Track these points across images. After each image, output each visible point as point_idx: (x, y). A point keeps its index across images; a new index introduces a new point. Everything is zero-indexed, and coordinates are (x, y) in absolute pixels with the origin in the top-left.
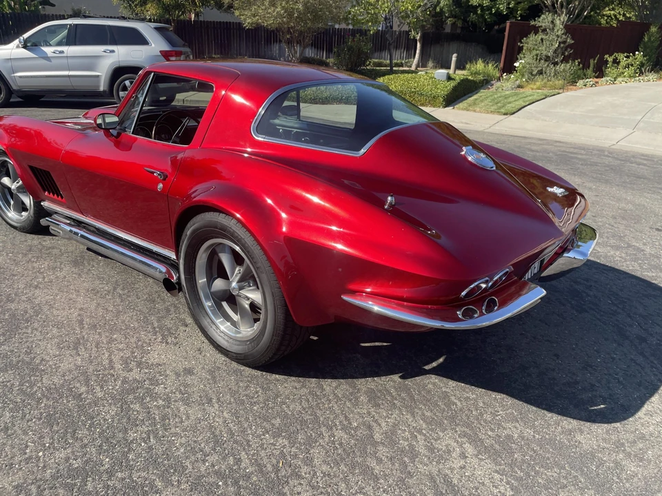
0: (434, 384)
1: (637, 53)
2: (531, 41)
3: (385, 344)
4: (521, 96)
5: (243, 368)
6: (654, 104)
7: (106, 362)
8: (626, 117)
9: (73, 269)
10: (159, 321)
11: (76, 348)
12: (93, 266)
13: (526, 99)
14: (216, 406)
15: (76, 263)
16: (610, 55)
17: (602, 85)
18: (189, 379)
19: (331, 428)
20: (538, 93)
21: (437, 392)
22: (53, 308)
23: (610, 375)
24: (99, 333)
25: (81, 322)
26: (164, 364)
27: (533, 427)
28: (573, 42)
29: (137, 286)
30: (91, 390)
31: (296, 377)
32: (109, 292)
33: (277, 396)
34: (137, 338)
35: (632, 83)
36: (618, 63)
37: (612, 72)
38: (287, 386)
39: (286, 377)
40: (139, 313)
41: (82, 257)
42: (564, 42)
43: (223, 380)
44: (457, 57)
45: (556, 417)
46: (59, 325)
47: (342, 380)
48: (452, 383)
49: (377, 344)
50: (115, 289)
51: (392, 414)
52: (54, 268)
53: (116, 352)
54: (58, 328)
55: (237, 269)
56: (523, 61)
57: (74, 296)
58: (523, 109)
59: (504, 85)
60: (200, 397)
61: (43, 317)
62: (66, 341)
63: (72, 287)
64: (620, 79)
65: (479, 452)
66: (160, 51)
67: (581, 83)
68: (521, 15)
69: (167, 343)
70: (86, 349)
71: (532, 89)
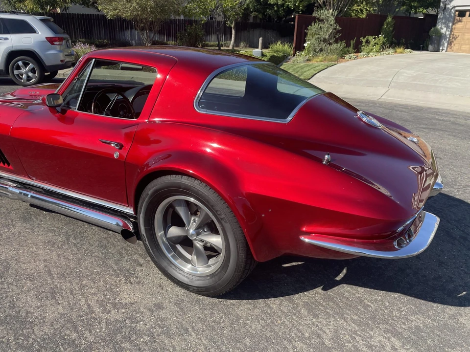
0: (348, 291)
1: (380, 35)
2: (313, 28)
3: (300, 263)
4: (311, 67)
5: (202, 297)
6: (397, 70)
7: (85, 307)
8: (382, 79)
9: (24, 225)
10: (116, 264)
11: (54, 298)
12: (41, 221)
13: (316, 69)
14: (194, 334)
15: (25, 219)
16: (364, 38)
17: (360, 58)
18: (162, 313)
19: (291, 341)
20: (322, 64)
21: (353, 298)
22: (19, 262)
23: (458, 268)
24: (70, 281)
25: (49, 272)
26: (136, 302)
27: (429, 317)
28: (340, 29)
29: (86, 235)
30: (81, 336)
31: (246, 300)
32: (64, 242)
33: (238, 319)
34: (104, 281)
35: (379, 56)
36: (369, 43)
37: (366, 49)
38: (243, 308)
39: (239, 301)
40: (97, 259)
41: (28, 213)
42: (335, 29)
43: (190, 311)
44: (262, 40)
45: (440, 306)
46: (31, 278)
47: (282, 298)
48: (361, 289)
49: (294, 264)
50: (68, 239)
51: (330, 322)
52: (8, 226)
53: (91, 297)
54: (31, 281)
55: (192, 219)
56: (309, 43)
57: (35, 249)
58: (315, 76)
59: (297, 59)
60: (177, 328)
61: (14, 271)
62: (43, 292)
63: (29, 241)
64: (371, 54)
65: (404, 344)
66: (46, 38)
67: (347, 56)
68: (302, 11)
69: (131, 283)
70: (63, 297)
71: (317, 61)
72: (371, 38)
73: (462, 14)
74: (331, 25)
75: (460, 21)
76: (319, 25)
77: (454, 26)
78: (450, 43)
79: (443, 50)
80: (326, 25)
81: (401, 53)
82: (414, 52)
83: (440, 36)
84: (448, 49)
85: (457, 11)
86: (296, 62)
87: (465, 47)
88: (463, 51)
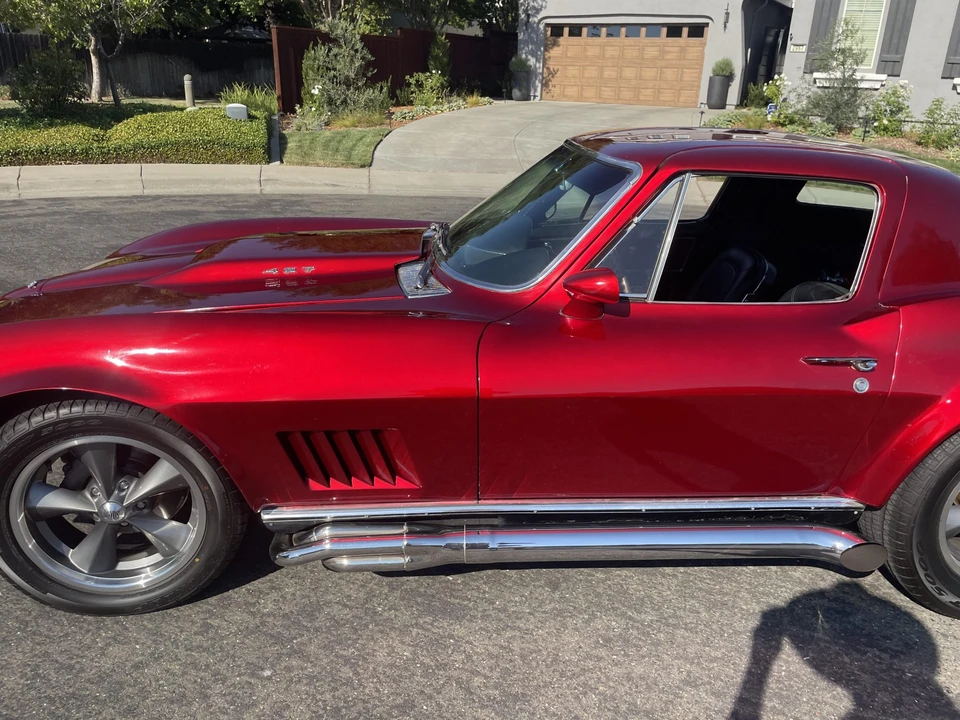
8: (501, 157)
13: (365, 142)
16: (411, 76)
17: (420, 117)
20: (366, 132)
36: (422, 86)
37: (419, 98)
42: (365, 59)
44: (192, 80)
56: (320, 86)
64: (433, 107)
67: (397, 114)
71: (346, 126)
72: (422, 76)
73: (557, 30)
74: (356, 51)
75: (555, 44)
76: (329, 51)
77: (547, 55)
78: (545, 85)
79: (535, 97)
80: (345, 51)
81: (477, 104)
82: (495, 102)
83: (528, 74)
84: (544, 93)
85: (547, 25)
86: (303, 128)
87: (571, 91)
88: (570, 98)
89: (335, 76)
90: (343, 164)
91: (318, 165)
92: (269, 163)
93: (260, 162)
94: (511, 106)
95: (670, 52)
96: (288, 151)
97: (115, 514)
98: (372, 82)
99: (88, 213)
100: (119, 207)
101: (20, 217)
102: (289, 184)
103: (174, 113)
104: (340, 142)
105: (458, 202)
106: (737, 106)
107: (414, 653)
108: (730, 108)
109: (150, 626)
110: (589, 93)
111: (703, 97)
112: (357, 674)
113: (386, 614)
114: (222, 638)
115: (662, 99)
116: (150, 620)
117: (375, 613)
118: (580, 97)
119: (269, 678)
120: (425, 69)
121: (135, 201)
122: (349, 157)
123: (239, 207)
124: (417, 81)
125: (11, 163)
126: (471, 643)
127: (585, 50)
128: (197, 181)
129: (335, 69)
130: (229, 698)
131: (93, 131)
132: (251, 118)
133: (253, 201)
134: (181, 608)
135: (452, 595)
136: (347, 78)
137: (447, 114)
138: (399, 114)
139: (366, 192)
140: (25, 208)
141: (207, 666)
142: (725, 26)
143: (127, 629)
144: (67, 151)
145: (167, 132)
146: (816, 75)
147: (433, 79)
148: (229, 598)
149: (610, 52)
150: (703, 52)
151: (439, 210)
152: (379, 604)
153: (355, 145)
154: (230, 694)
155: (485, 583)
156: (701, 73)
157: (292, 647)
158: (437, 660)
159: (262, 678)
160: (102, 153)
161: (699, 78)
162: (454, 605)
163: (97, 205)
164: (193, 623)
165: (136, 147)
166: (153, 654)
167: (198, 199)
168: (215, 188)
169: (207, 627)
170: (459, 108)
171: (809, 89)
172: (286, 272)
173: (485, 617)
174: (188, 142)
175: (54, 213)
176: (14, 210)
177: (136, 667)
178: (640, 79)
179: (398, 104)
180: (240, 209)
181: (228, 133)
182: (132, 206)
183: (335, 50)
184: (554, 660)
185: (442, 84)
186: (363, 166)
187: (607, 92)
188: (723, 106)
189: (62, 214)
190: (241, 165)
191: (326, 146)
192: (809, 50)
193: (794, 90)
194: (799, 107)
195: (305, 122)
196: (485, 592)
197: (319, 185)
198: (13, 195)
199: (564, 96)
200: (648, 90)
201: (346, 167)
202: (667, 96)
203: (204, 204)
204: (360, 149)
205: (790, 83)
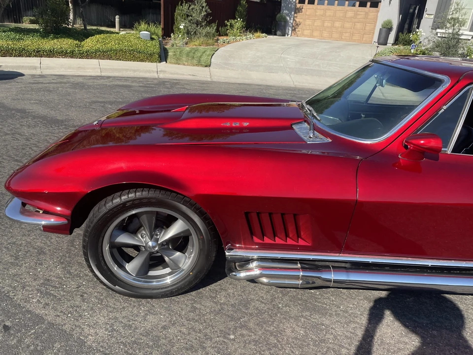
1: (239, 20)
4: (200, 51)
6: (279, 55)
8: (275, 65)
13: (206, 54)
16: (228, 21)
17: (231, 42)
20: (207, 49)
28: (211, 12)
36: (233, 26)
37: (231, 32)
42: (207, 12)
44: (119, 18)
56: (184, 24)
58: (212, 62)
64: (238, 38)
71: (196, 45)
72: (233, 22)
74: (203, 7)
76: (189, 7)
78: (294, 30)
79: (288, 34)
80: (197, 7)
81: (259, 37)
82: (268, 36)
83: (285, 23)
84: (293, 33)
86: (175, 45)
87: (307, 32)
88: (305, 36)
89: (191, 20)
90: (197, 65)
91: (184, 65)
92: (160, 62)
93: (156, 62)
94: (276, 39)
95: (359, 14)
96: (169, 57)
97: (154, 247)
98: (209, 23)
99: (77, 84)
100: (92, 81)
101: (45, 84)
102: (172, 74)
103: (114, 35)
104: (194, 53)
105: (257, 87)
106: (393, 44)
107: (305, 332)
108: (389, 45)
109: (165, 306)
110: (316, 34)
111: (376, 38)
112: (278, 341)
113: (284, 308)
114: (204, 315)
115: (353, 38)
116: (164, 302)
117: (279, 308)
118: (312, 36)
119: (234, 340)
120: (234, 18)
121: (98, 78)
122: (199, 61)
123: (149, 84)
124: (231, 24)
125: (36, 56)
126: (334, 329)
127: (316, 12)
128: (126, 70)
129: (192, 16)
130: (216, 349)
131: (75, 42)
132: (152, 39)
133: (156, 81)
134: (179, 297)
135: (316, 301)
136: (197, 21)
137: (245, 41)
138: (222, 40)
139: (209, 80)
140: (46, 79)
141: (200, 330)
142: (390, 3)
143: (153, 306)
144: (63, 51)
145: (111, 44)
146: (438, 30)
147: (238, 23)
148: (201, 293)
149: (328, 13)
150: (377, 16)
151: (249, 91)
152: (280, 303)
153: (202, 55)
154: (216, 347)
155: (332, 295)
156: (375, 26)
157: (241, 323)
158: (319, 337)
159: (230, 340)
160: (80, 53)
161: (374, 29)
162: (318, 306)
163: (81, 80)
164: (187, 306)
165: (96, 51)
166: (170, 321)
167: (129, 79)
168: (135, 74)
169: (194, 309)
170: (251, 38)
171: (435, 38)
172: (234, 125)
173: (338, 315)
174: (121, 50)
175: (61, 83)
176: (41, 80)
177: (164, 328)
178: (343, 28)
179: (220, 35)
180: (151, 86)
181: (140, 46)
182: (98, 81)
183: (192, 6)
184: (382, 342)
185: (242, 26)
186: (206, 66)
187: (325, 34)
188: (386, 44)
189: (65, 83)
190: (147, 63)
191: (188, 55)
192: (435, 17)
193: (427, 38)
194: (429, 46)
195: (176, 42)
196: (333, 301)
197: (186, 75)
198: (38, 72)
199: (303, 35)
200: (347, 34)
201: (198, 66)
202: (356, 37)
203: (132, 82)
204: (204, 58)
205: (424, 34)
